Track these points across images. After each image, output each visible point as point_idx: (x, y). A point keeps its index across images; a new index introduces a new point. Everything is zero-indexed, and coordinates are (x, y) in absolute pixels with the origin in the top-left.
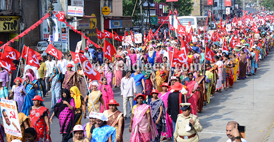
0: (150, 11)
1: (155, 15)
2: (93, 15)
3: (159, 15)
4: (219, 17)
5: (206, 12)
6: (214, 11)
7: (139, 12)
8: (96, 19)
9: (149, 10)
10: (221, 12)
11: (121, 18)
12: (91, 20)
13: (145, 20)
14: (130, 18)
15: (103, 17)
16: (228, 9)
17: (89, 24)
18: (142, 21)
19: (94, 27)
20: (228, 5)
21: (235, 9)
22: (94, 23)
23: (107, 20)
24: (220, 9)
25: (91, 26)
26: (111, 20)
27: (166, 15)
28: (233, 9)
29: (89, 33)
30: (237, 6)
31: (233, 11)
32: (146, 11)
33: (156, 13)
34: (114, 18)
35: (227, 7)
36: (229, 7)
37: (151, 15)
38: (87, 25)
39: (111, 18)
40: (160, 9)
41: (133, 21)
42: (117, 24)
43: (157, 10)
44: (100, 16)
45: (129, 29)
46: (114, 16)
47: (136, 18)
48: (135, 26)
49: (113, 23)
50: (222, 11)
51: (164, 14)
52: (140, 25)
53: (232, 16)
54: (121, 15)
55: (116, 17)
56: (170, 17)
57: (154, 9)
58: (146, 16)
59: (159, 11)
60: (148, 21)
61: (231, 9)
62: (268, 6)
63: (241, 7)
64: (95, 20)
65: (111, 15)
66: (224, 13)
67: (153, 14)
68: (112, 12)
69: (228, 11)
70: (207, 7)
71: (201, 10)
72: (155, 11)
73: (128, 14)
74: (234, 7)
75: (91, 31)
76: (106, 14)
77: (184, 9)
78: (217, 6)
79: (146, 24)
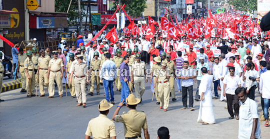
0: (91, 7)
1: (97, 12)
2: (15, 10)
3: (102, 13)
4: (179, 17)
5: (162, 11)
6: (172, 9)
7: (77, 8)
8: (18, 15)
9: (89, 6)
10: (180, 11)
11: (53, 15)
12: (11, 16)
13: (84, 19)
14: (65, 16)
15: (29, 12)
16: (190, 7)
17: (9, 22)
18: (81, 20)
19: (15, 26)
20: (190, 2)
21: (198, 7)
22: (16, 20)
23: (33, 17)
24: (180, 7)
25: (12, 24)
26: (39, 17)
27: (112, 12)
28: (196, 8)
29: (9, 33)
30: (200, 4)
31: (196, 10)
32: (86, 7)
33: (99, 10)
34: (43, 15)
35: (188, 5)
36: (190, 4)
37: (92, 12)
38: (6, 23)
39: (39, 14)
40: (104, 5)
41: (68, 19)
42: (47, 22)
43: (99, 6)
44: (24, 11)
45: (63, 29)
46: (43, 12)
47: (72, 16)
48: (70, 25)
49: (42, 22)
50: (182, 9)
51: (109, 11)
52: (77, 25)
53: (194, 16)
54: (53, 11)
55: (45, 13)
56: (117, 15)
57: (96, 5)
58: (86, 13)
59: (102, 8)
60: (88, 20)
61: (193, 8)
62: (238, 5)
63: (205, 5)
64: (17, 17)
65: (39, 10)
66: (184, 13)
67: (95, 11)
68: (40, 6)
69: (189, 11)
70: (164, 5)
71: (156, 8)
72: (97, 8)
73: (62, 10)
74: (197, 6)
75: (11, 31)
76: (32, 9)
77: (135, 6)
78: (175, 3)
79: (86, 24)
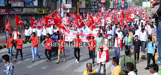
2: (75, 7)
3: (98, 8)
4: (120, 8)
5: (115, 7)
6: (118, 6)
7: (91, 6)
9: (94, 6)
10: (120, 6)
14: (88, 9)
15: (79, 8)
16: (123, 5)
18: (92, 10)
21: (126, 5)
22: (75, 10)
23: (80, 9)
26: (81, 9)
27: (100, 7)
30: (126, 4)
34: (82, 9)
38: (73, 11)
40: (99, 5)
44: (77, 8)
47: (90, 8)
50: (121, 6)
53: (124, 8)
54: (85, 7)
56: (102, 8)
57: (96, 5)
58: (94, 8)
62: (137, 4)
64: (75, 9)
65: (81, 7)
67: (96, 7)
69: (123, 6)
70: (116, 5)
71: (113, 6)
73: (87, 7)
76: (79, 7)
77: (107, 5)
78: (119, 4)
79: (94, 11)
